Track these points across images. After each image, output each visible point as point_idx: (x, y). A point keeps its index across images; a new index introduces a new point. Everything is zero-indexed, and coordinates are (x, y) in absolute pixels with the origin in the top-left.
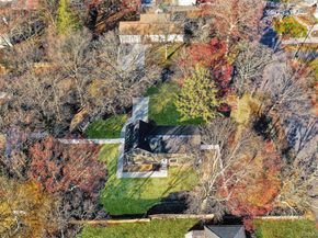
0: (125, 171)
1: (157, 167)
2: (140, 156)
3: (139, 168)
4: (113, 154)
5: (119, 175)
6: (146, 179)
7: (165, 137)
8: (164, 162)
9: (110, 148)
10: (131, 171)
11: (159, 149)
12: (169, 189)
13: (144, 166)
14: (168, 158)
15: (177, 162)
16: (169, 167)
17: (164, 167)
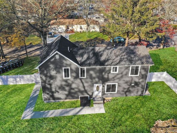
7: (98, 49)
15: (116, 92)
16: (105, 101)
17: (98, 101)
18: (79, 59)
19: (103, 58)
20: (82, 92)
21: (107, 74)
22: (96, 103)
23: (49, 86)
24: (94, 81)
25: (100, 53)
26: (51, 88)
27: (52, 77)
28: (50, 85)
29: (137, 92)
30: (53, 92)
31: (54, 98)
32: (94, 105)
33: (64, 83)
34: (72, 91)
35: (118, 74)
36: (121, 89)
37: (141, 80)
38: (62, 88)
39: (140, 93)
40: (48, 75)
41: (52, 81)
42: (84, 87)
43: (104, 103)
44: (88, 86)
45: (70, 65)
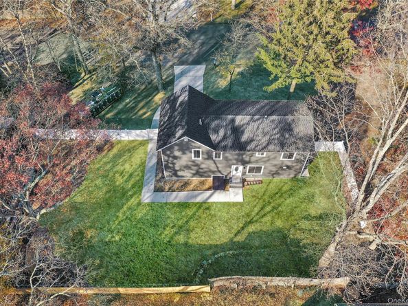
0: (158, 190)
1: (222, 183)
2: (187, 157)
3: (186, 184)
4: (137, 158)
5: (147, 196)
6: (200, 205)
7: (240, 119)
8: (237, 172)
9: (131, 148)
10: (171, 190)
11: (229, 142)
12: (247, 224)
13: (196, 180)
14: (244, 163)
15: (261, 173)
16: (246, 183)
17: (236, 183)
18: (213, 137)
19: (244, 138)
20: (213, 172)
21: (248, 157)
22: (233, 187)
23: (171, 165)
24: (230, 162)
25: (242, 129)
26: (174, 167)
27: (175, 158)
28: (174, 164)
29: (289, 175)
30: (176, 171)
31: (177, 176)
32: (230, 189)
33: (190, 163)
34: (201, 170)
35: (263, 158)
36: (267, 171)
37: (294, 164)
38: (187, 167)
39: (292, 176)
40: (172, 155)
41: (175, 161)
42: (218, 168)
43: (244, 186)
44: (222, 167)
45: (199, 148)
